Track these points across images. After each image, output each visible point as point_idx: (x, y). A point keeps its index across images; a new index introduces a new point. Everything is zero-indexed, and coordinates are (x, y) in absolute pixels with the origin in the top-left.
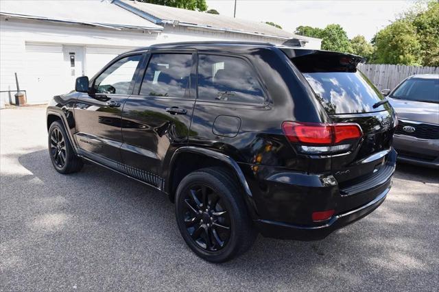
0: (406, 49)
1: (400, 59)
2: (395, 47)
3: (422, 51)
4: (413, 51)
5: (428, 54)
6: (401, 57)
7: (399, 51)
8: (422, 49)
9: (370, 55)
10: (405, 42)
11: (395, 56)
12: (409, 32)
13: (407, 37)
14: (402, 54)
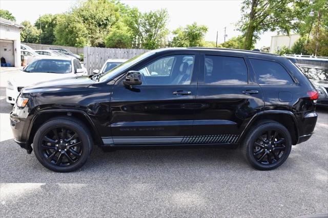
0: (80, 33)
1: (76, 41)
2: (71, 32)
3: (89, 35)
4: (84, 35)
5: (92, 37)
6: (77, 39)
7: (75, 35)
8: (89, 34)
9: (37, 36)
10: (77, 28)
11: (73, 39)
12: (79, 22)
13: (78, 26)
14: (77, 37)
